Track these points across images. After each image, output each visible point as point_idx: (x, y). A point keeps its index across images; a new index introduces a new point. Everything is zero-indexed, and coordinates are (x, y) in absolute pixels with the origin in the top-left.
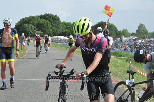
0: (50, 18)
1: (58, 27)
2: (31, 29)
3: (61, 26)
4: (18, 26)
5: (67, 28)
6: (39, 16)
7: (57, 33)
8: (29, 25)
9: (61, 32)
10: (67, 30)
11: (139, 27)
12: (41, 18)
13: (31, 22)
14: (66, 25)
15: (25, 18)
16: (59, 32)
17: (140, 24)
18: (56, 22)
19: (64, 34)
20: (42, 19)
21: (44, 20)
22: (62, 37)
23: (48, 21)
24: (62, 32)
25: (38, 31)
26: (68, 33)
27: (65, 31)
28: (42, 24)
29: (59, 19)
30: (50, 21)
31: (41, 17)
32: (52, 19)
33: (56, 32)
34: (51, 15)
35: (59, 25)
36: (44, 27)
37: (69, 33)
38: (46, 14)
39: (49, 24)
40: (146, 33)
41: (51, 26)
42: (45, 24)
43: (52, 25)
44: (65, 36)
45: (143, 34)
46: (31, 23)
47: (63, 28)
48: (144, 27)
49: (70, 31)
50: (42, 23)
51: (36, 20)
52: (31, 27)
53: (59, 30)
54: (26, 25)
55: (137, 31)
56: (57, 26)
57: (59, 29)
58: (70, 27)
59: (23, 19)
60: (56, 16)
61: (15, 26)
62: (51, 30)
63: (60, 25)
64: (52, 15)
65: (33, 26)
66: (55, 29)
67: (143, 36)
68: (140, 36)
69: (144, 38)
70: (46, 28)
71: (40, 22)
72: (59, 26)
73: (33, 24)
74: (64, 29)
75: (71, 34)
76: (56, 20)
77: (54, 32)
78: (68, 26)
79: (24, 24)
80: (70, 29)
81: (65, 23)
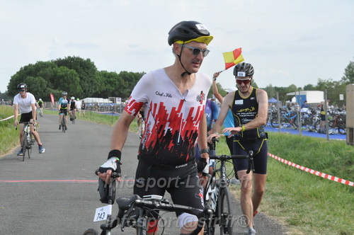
0: (77, 65)
1: (92, 82)
2: (41, 86)
3: (98, 79)
4: (16, 80)
5: (110, 83)
6: (56, 62)
7: (91, 93)
8: (37, 79)
9: (97, 90)
10: (109, 86)
12: (59, 65)
13: (41, 72)
14: (108, 77)
15: (30, 65)
16: (94, 91)
18: (89, 71)
19: (103, 95)
20: (62, 67)
21: (66, 69)
22: (100, 101)
23: (72, 70)
24: (100, 90)
25: (55, 88)
26: (111, 91)
27: (105, 89)
28: (62, 77)
29: (95, 66)
30: (77, 70)
31: (60, 63)
32: (81, 66)
33: (89, 90)
34: (78, 58)
35: (95, 78)
36: (65, 81)
37: (113, 92)
38: (69, 57)
39: (75, 75)
41: (78, 79)
42: (67, 75)
43: (81, 78)
44: (105, 97)
46: (41, 75)
47: (101, 84)
49: (113, 89)
50: (61, 74)
51: (50, 68)
52: (42, 83)
53: (93, 87)
54: (32, 78)
56: (90, 79)
57: (95, 84)
58: (115, 80)
59: (26, 68)
60: (89, 60)
61: (11, 80)
62: (79, 88)
63: (97, 77)
64: (81, 59)
65: (44, 81)
66: (86, 84)
70: (69, 84)
71: (57, 72)
72: (94, 80)
73: (45, 76)
74: (103, 84)
75: (116, 93)
76: (88, 68)
77: (85, 91)
78: (112, 79)
79: (28, 77)
80: (115, 84)
81: (105, 74)
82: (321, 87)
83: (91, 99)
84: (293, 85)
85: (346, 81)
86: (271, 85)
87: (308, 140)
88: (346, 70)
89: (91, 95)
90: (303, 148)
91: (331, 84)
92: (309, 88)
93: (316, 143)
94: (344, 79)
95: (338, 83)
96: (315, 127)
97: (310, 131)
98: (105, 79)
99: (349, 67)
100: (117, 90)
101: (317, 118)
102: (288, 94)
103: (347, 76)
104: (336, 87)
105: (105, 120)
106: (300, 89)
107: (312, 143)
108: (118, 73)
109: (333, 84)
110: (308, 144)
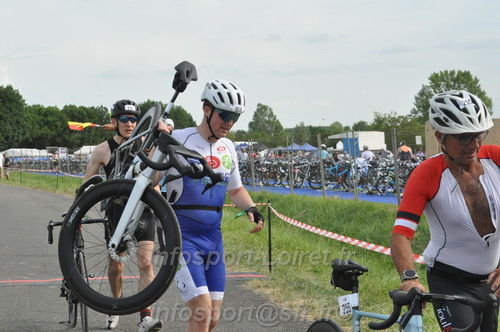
1: (18, 122)
3: (28, 118)
5: (48, 123)
7: (17, 141)
9: (27, 135)
10: (46, 130)
11: (256, 115)
14: (45, 115)
16: (21, 138)
17: (259, 105)
18: (13, 106)
19: (38, 144)
22: (34, 153)
24: (31, 134)
26: (50, 137)
27: (40, 134)
29: (20, 97)
33: (14, 136)
35: (21, 117)
37: (54, 138)
40: (276, 128)
44: (40, 147)
45: (268, 132)
47: (33, 125)
48: (271, 114)
49: (54, 133)
53: (21, 131)
55: (251, 125)
56: (15, 118)
57: (23, 127)
58: (56, 119)
60: (9, 88)
63: (25, 116)
66: (9, 127)
67: (268, 140)
68: (260, 139)
69: (271, 145)
72: (21, 120)
74: (37, 126)
75: (58, 140)
76: (11, 101)
77: (7, 138)
78: (50, 118)
80: (56, 126)
81: (38, 110)
82: (379, 125)
83: (19, 150)
84: (337, 123)
85: (417, 116)
86: (302, 124)
87: (370, 208)
88: (416, 98)
89: (16, 144)
90: (362, 221)
91: (394, 120)
92: (361, 127)
93: (383, 212)
94: (414, 112)
95: (405, 118)
96: (377, 186)
97: (370, 193)
98: (39, 118)
99: (422, 93)
100: (59, 135)
101: (379, 173)
102: (330, 137)
103: (419, 107)
104: (403, 125)
105: (44, 184)
106: (347, 129)
107: (376, 212)
108: (61, 108)
109: (398, 121)
110: (371, 213)
